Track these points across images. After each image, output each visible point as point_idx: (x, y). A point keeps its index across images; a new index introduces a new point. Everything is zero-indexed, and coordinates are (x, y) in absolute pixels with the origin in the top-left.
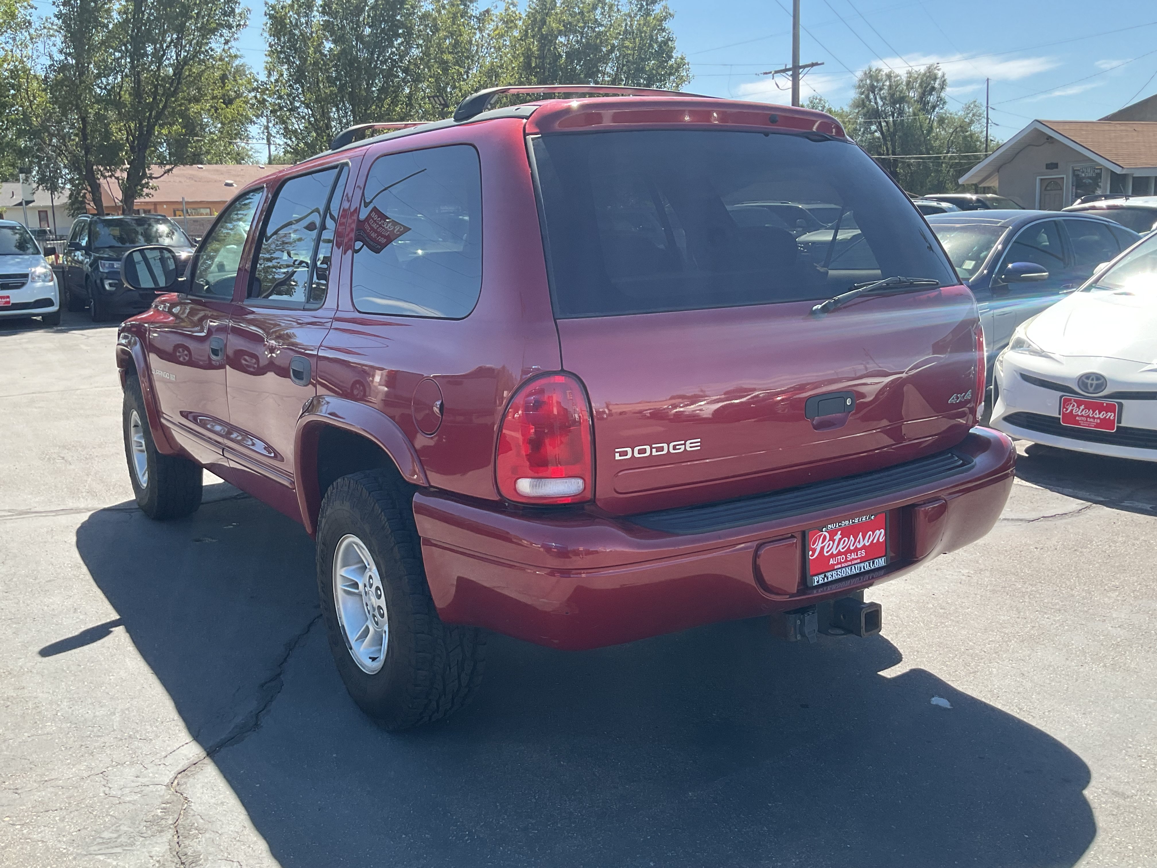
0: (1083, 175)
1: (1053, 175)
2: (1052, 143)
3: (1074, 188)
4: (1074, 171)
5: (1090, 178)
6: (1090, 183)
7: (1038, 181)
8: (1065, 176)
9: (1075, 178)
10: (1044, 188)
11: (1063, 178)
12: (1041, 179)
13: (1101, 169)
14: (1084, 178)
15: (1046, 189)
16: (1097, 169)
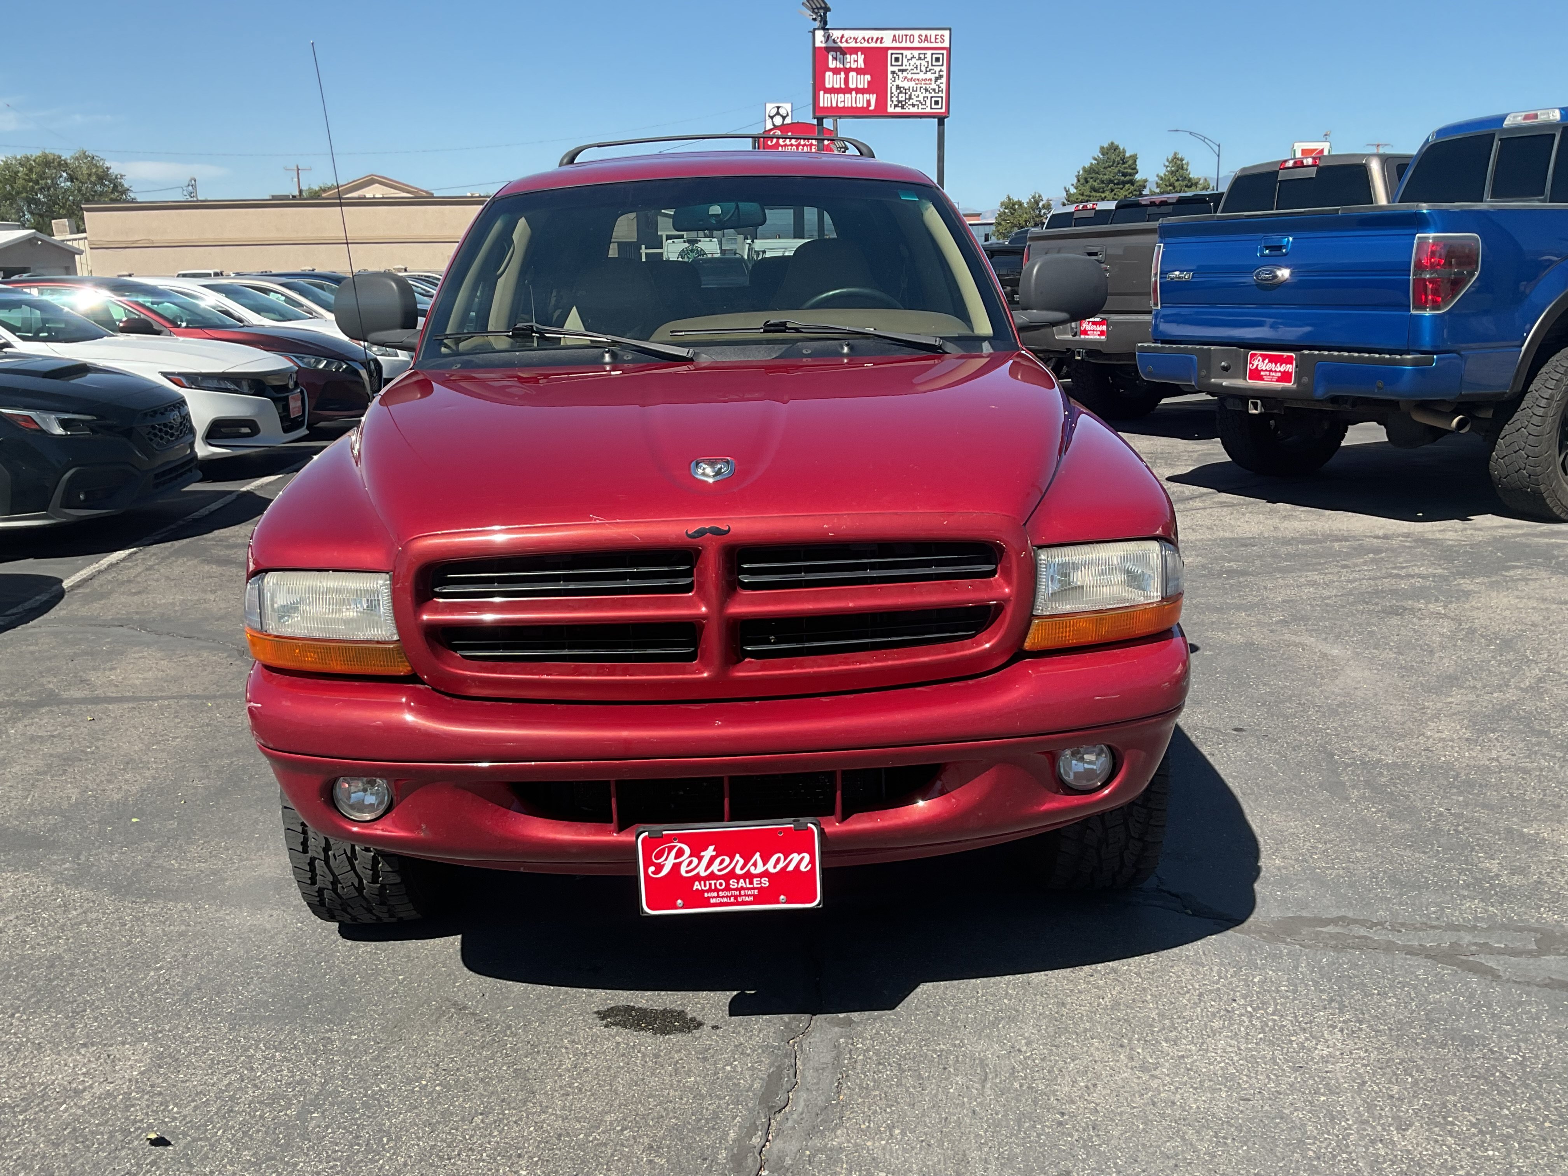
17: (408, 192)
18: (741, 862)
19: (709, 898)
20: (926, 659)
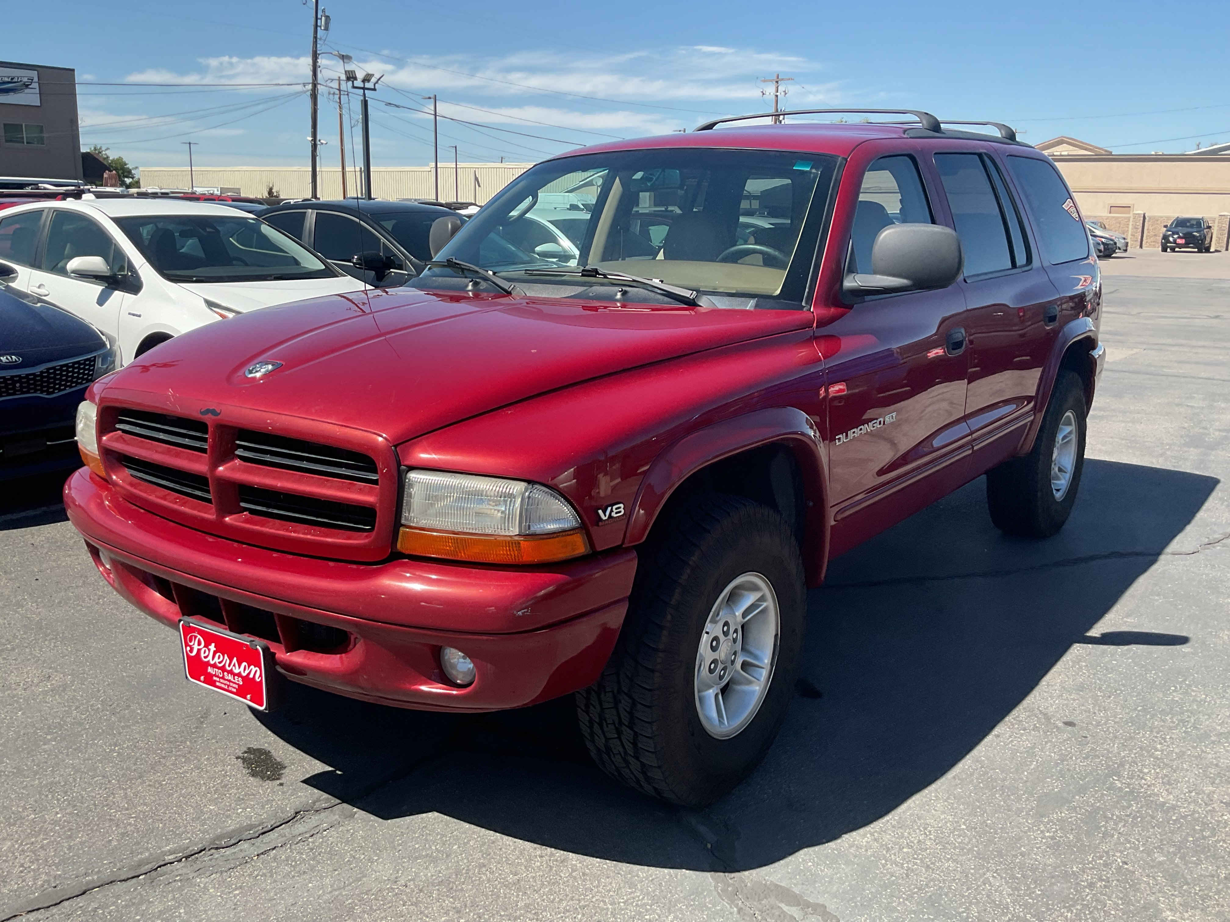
17: (1086, 149)
18: (228, 661)
19: (215, 681)
20: (329, 540)
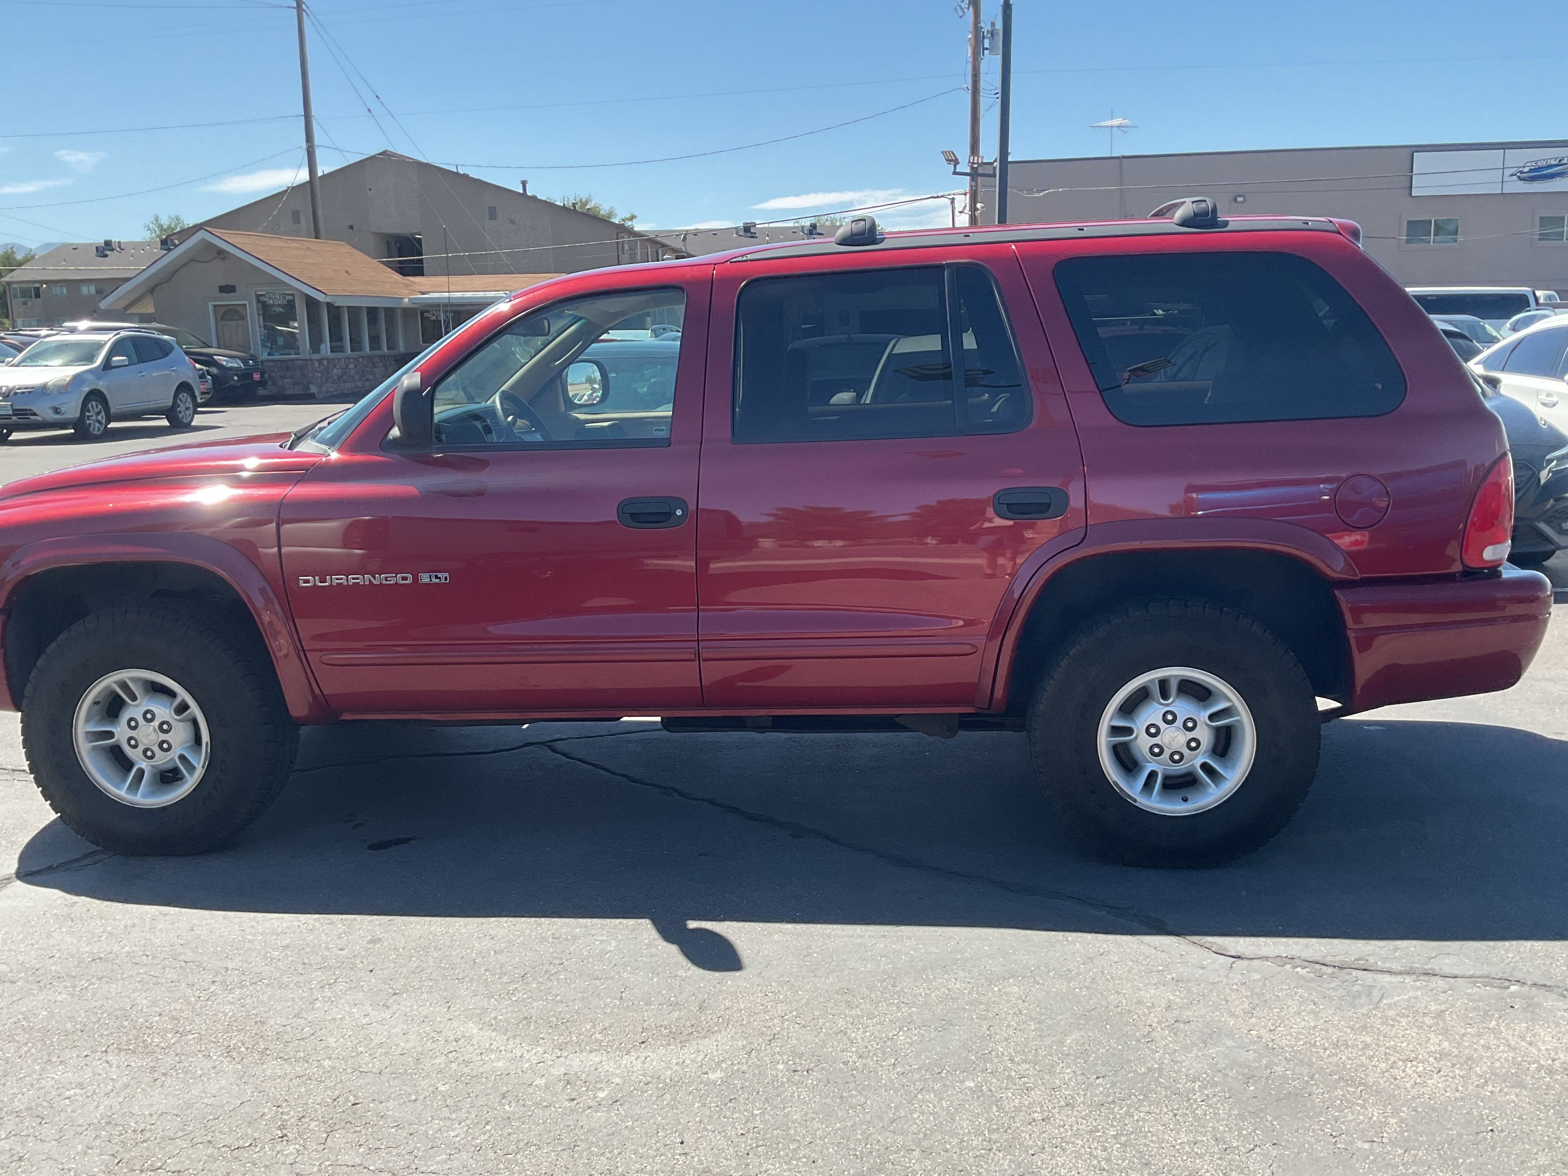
0: (271, 302)
1: (229, 300)
2: (224, 259)
3: (261, 317)
4: (258, 296)
5: (279, 306)
6: (281, 312)
7: (211, 309)
8: (247, 303)
9: (260, 305)
10: (219, 317)
11: (245, 305)
12: (215, 306)
13: (293, 295)
14: (273, 305)
15: (222, 319)
16: (289, 295)
